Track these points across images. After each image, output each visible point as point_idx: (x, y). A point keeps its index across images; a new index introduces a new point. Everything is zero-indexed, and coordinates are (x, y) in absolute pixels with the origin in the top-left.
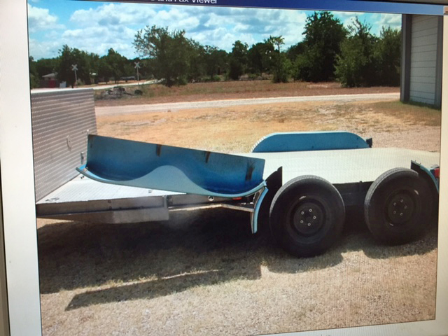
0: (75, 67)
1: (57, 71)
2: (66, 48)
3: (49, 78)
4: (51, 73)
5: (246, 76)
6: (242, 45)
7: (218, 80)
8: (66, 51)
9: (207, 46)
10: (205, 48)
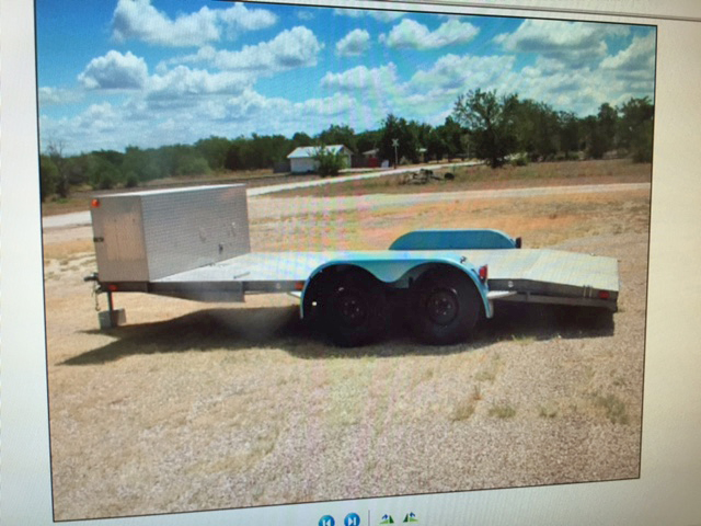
0: (396, 142)
1: (377, 147)
2: (391, 117)
3: (371, 156)
4: (371, 149)
5: (614, 152)
6: (611, 109)
7: (575, 158)
8: (391, 122)
9: (561, 112)
10: (559, 115)
